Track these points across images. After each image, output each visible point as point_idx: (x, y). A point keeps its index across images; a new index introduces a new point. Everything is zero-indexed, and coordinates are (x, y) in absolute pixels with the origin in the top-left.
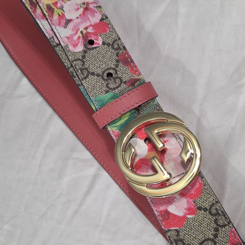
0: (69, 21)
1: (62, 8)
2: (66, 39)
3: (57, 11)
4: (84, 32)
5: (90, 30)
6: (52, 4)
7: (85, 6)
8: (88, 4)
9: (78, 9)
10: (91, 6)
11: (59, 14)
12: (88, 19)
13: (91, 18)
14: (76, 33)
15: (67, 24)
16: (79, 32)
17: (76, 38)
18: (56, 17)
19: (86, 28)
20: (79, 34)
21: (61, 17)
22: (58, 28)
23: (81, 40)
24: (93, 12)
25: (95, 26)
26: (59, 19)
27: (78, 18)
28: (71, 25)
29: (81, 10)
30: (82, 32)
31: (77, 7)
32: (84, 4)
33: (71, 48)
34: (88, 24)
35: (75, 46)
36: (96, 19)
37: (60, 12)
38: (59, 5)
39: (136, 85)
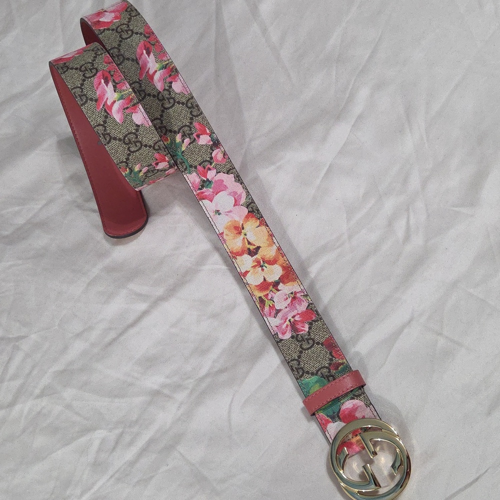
0: (278, 311)
1: (271, 299)
2: (276, 329)
3: (268, 303)
4: (292, 320)
5: (297, 318)
6: (264, 296)
7: (292, 296)
8: (296, 293)
9: (287, 299)
10: (298, 295)
11: (270, 305)
12: (295, 307)
13: (298, 307)
14: (285, 322)
15: (277, 314)
16: (287, 320)
17: (284, 326)
18: (267, 308)
19: (294, 317)
20: (288, 322)
21: (272, 307)
22: (269, 318)
23: (289, 328)
24: (300, 301)
25: (302, 314)
26: (270, 311)
27: (286, 307)
28: (280, 315)
29: (289, 300)
30: (290, 321)
31: (285, 297)
32: (292, 293)
33: (280, 336)
34: (295, 312)
35: (283, 334)
36: (302, 307)
37: (271, 303)
38: (269, 297)
39: (339, 368)
